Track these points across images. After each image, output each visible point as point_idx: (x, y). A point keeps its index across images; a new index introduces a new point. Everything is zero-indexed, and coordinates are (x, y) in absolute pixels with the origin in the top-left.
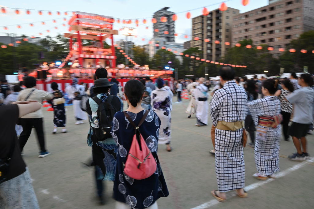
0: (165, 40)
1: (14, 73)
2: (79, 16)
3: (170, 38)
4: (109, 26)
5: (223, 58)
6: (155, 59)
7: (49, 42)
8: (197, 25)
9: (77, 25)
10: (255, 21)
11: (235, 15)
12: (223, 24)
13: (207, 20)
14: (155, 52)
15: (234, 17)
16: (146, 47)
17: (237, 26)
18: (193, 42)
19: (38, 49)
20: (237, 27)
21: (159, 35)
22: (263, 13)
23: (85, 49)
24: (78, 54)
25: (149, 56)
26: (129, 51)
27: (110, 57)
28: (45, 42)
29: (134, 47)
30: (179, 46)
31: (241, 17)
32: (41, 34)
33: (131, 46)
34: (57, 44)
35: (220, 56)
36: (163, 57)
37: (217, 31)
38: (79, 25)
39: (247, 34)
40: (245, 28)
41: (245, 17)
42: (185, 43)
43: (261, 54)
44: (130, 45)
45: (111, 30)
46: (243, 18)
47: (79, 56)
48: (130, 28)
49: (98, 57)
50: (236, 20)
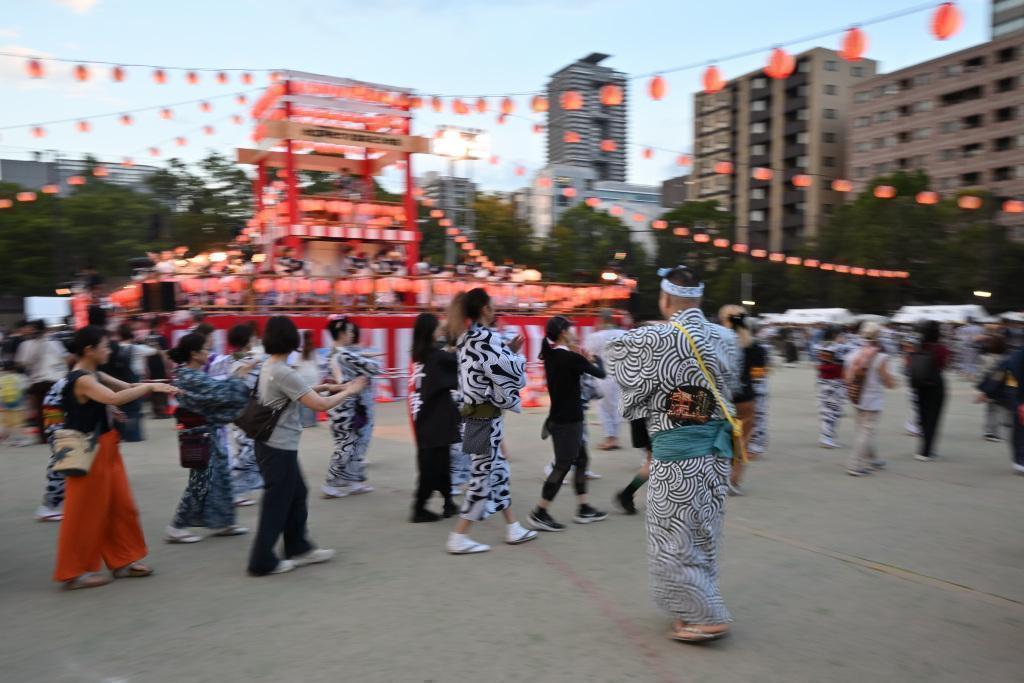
0: (589, 173)
1: (59, 291)
2: (291, 88)
3: (609, 167)
4: (399, 122)
5: (814, 240)
6: (553, 242)
7: (174, 180)
8: (711, 116)
9: (285, 119)
10: (937, 103)
11: (857, 80)
12: (813, 115)
13: (753, 100)
14: (556, 218)
15: (855, 86)
16: (520, 199)
17: (865, 121)
18: (699, 181)
19: (140, 206)
20: (868, 125)
21: (569, 157)
22: (969, 71)
23: (310, 205)
24: (284, 224)
25: (531, 232)
26: (458, 212)
27: (398, 235)
28: (162, 182)
29: (477, 201)
30: (642, 196)
31: (883, 87)
32: (154, 151)
33: (466, 196)
34: (204, 187)
35: (799, 234)
36: (583, 235)
37: (791, 139)
38: (293, 119)
39: (908, 150)
40: (900, 128)
41: (896, 87)
42: (667, 184)
43: (964, 225)
44: (463, 193)
45: (404, 138)
46: (894, 91)
47: (289, 230)
48: (463, 129)
49: (354, 233)
50: (866, 97)
